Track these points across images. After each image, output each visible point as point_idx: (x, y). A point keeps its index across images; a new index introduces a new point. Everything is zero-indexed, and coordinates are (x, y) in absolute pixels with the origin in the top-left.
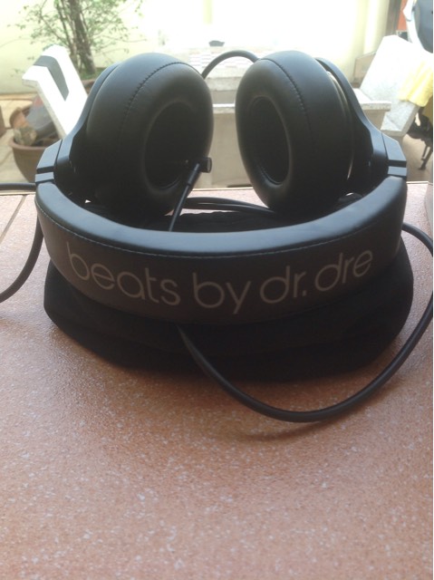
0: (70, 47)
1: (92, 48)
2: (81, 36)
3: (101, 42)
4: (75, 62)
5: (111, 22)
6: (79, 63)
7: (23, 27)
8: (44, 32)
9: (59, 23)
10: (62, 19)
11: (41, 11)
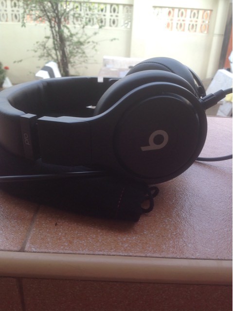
0: (58, 63)
1: (69, 65)
2: (64, 59)
3: (74, 62)
4: (60, 71)
5: (80, 53)
6: (62, 71)
7: (36, 51)
8: (46, 55)
10: (55, 50)
11: (45, 44)
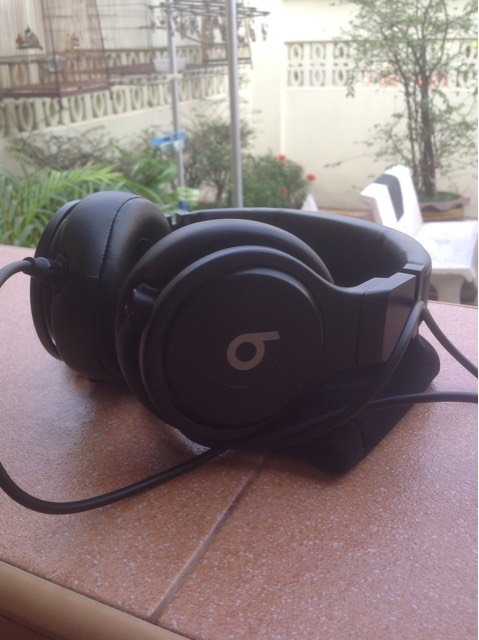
0: (414, 168)
1: (438, 172)
2: (428, 158)
3: (449, 165)
4: (416, 184)
5: (464, 146)
6: (420, 185)
7: (370, 145)
8: (390, 151)
9: (408, 144)
10: (412, 140)
11: (391, 130)
